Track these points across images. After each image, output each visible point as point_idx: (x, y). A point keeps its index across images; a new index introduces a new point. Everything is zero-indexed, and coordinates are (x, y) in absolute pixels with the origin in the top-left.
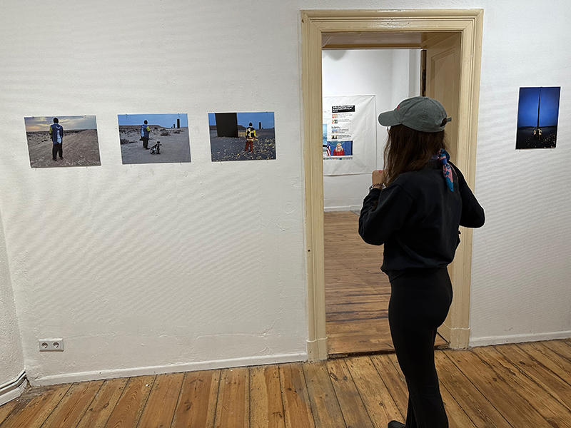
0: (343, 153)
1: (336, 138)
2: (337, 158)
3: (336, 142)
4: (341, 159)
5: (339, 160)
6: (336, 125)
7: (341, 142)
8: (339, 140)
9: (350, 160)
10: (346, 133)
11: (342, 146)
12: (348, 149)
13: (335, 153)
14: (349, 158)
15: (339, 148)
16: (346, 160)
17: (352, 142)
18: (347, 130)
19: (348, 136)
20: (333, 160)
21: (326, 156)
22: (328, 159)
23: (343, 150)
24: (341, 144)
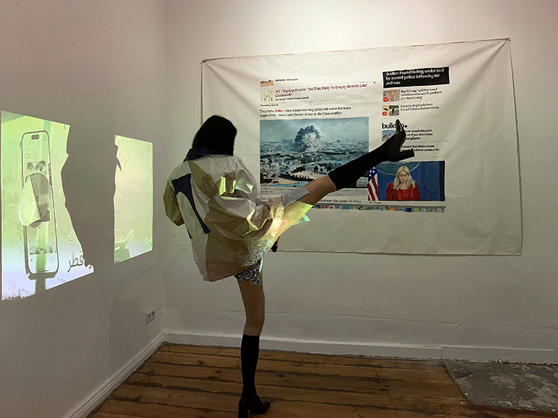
0: (415, 194)
2: (397, 208)
3: (394, 167)
5: (402, 213)
9: (439, 214)
12: (430, 182)
13: (392, 194)
14: (436, 208)
15: (405, 180)
17: (442, 164)
18: (428, 132)
19: (431, 148)
20: (385, 211)
21: (365, 201)
22: (370, 208)
23: (414, 186)
24: (407, 169)
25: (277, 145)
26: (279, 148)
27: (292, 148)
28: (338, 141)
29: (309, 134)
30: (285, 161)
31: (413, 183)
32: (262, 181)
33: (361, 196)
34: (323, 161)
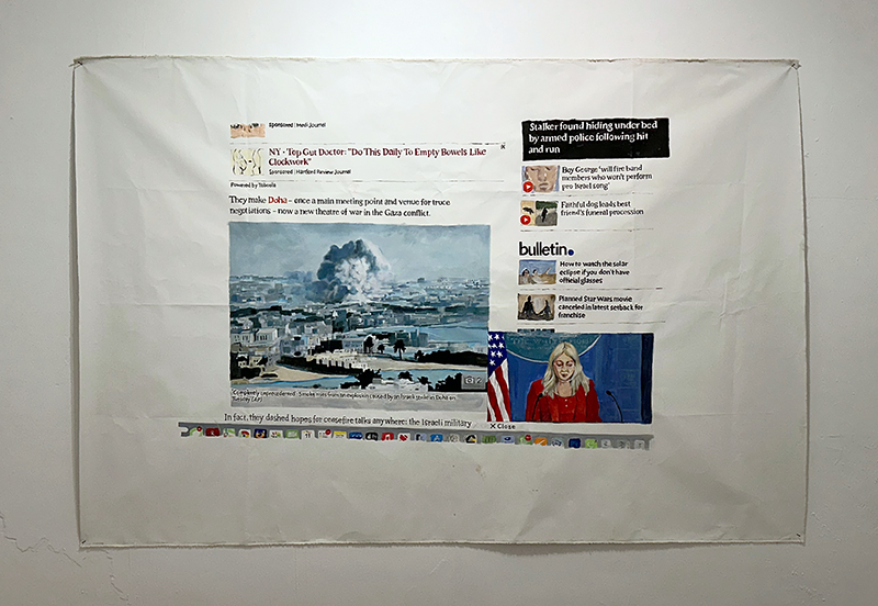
1: (547, 314)
2: (549, 439)
3: (546, 341)
4: (575, 442)
5: (562, 451)
6: (546, 235)
7: (579, 340)
8: (561, 326)
9: (638, 452)
10: (611, 285)
11: (587, 362)
12: (619, 381)
13: (539, 407)
14: (632, 440)
15: (566, 377)
16: (609, 453)
17: (648, 340)
18: (620, 268)
19: (622, 304)
20: (524, 446)
21: (478, 420)
22: (490, 438)
23: (587, 389)
24: (572, 351)
25: (273, 284)
26: (277, 292)
27: (311, 293)
28: (421, 280)
29: (353, 261)
30: (294, 324)
31: (586, 381)
32: (236, 373)
33: (471, 412)
34: (384, 328)
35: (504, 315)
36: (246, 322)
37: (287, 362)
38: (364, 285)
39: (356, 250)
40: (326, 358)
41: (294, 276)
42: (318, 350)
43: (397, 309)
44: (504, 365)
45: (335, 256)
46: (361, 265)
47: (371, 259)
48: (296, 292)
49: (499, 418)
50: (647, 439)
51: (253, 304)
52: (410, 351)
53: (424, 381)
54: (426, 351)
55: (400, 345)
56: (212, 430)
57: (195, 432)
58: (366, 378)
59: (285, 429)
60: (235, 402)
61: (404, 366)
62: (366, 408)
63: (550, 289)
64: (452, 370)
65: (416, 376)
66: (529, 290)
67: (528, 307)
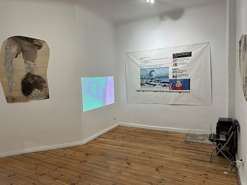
0: (182, 88)
1: (176, 77)
2: (177, 92)
3: (176, 80)
4: (180, 92)
5: (179, 93)
6: (176, 67)
7: (180, 80)
8: (178, 78)
11: (181, 82)
12: (186, 85)
15: (179, 84)
16: (184, 93)
17: (189, 79)
20: (173, 93)
21: (168, 90)
22: (169, 92)
24: (179, 81)
26: (145, 76)
27: (149, 76)
28: (161, 74)
30: (147, 79)
31: (181, 85)
32: (141, 85)
33: (167, 89)
34: (157, 79)
35: (171, 77)
36: (142, 79)
37: (146, 83)
38: (154, 75)
39: (153, 71)
40: (150, 83)
41: (147, 74)
42: (150, 82)
43: (158, 77)
44: (171, 83)
45: (151, 72)
46: (154, 72)
47: (155, 72)
48: (147, 76)
49: (170, 89)
50: (189, 92)
51: (143, 77)
52: (160, 82)
53: (161, 85)
54: (161, 82)
55: (158, 81)
56: (139, 91)
57: (137, 91)
58: (155, 85)
59: (146, 91)
60: (141, 88)
61: (159, 84)
62: (155, 89)
63: (176, 74)
64: (165, 84)
65: (160, 85)
66: (174, 74)
67: (174, 76)
